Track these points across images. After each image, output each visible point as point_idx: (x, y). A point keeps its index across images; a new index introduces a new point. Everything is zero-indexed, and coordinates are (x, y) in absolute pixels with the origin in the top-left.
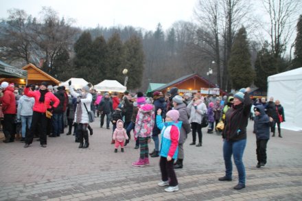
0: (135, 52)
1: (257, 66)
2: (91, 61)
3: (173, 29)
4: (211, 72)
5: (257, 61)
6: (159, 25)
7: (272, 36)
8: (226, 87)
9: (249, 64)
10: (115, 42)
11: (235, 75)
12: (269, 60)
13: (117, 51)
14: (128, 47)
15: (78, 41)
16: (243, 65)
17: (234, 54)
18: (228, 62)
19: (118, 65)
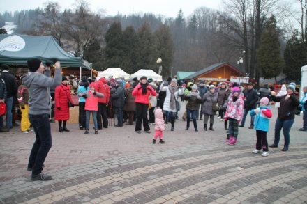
0: (165, 42)
1: (287, 55)
2: (122, 51)
3: (194, 16)
4: (241, 61)
5: (287, 50)
6: (180, 11)
7: (302, 25)
8: (254, 75)
9: (279, 52)
10: (145, 32)
11: (264, 63)
12: (299, 49)
13: (148, 41)
14: (158, 36)
15: (108, 31)
16: (273, 54)
17: (263, 43)
18: (257, 51)
19: (148, 54)
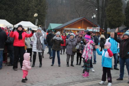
0: (40, 1)
1: (127, 12)
4: (95, 16)
5: (127, 8)
8: (104, 26)
9: (121, 10)
11: (111, 18)
16: (117, 11)
17: (110, 3)
18: (106, 9)
